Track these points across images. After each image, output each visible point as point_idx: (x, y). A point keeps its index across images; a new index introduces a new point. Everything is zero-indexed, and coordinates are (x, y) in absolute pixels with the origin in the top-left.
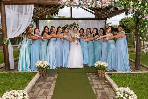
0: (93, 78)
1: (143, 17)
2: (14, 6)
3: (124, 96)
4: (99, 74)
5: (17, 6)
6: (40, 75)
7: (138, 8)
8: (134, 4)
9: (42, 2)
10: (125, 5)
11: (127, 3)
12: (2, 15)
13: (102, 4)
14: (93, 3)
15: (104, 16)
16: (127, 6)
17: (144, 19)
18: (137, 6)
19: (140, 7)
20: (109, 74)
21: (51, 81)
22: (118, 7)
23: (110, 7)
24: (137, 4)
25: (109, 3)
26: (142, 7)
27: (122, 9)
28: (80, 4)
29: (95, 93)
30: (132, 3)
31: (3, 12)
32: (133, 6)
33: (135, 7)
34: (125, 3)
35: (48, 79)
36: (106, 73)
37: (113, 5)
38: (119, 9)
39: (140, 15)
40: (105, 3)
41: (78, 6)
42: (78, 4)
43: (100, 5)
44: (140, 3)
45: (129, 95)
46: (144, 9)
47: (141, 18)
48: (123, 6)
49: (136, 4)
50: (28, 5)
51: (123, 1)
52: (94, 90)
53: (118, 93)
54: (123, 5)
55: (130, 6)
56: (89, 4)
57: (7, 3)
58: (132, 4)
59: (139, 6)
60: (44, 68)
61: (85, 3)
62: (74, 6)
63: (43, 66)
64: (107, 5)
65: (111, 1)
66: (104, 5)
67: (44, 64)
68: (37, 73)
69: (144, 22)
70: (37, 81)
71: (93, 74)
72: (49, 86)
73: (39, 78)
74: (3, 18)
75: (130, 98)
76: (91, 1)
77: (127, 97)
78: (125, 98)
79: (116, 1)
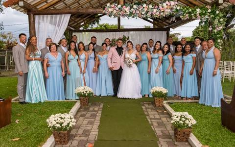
0: (149, 108)
1: (215, 28)
2: (45, 16)
3: (180, 120)
4: (156, 103)
5: (49, 16)
6: (81, 104)
7: (206, 17)
8: (202, 13)
9: (82, 11)
10: (190, 13)
11: (193, 11)
12: (31, 28)
13: (160, 13)
14: (147, 12)
15: (166, 26)
16: (192, 15)
17: (215, 31)
18: (205, 14)
19: (209, 16)
20: (169, 103)
21: (95, 111)
22: (181, 17)
23: (171, 16)
24: (206, 12)
25: (169, 11)
26: (212, 16)
27: (185, 19)
28: (131, 13)
29: (150, 123)
30: (198, 10)
31: (32, 25)
32: (201, 14)
33: (203, 16)
34: (190, 10)
35: (91, 109)
36: (165, 102)
37: (175, 14)
38: (182, 19)
39: (211, 26)
40: (163, 12)
41: (129, 16)
42: (129, 13)
43: (158, 13)
44: (209, 11)
45: (186, 119)
46: (215, 18)
47: (212, 30)
48: (188, 15)
49: (204, 12)
50: (63, 15)
51: (187, 9)
52: (149, 120)
53: (174, 118)
54: (187, 13)
55: (196, 15)
56: (143, 13)
58: (198, 13)
59: (208, 14)
60: (87, 95)
61: (138, 12)
62: (123, 16)
63: (85, 92)
64: (167, 14)
65: (172, 9)
66: (162, 14)
67: (86, 90)
68: (76, 102)
69: (215, 35)
70: (78, 111)
71: (149, 104)
72: (94, 116)
73: (80, 108)
74: (32, 32)
75: (187, 122)
76: (146, 9)
77: (184, 121)
78: (181, 122)
79: (178, 8)
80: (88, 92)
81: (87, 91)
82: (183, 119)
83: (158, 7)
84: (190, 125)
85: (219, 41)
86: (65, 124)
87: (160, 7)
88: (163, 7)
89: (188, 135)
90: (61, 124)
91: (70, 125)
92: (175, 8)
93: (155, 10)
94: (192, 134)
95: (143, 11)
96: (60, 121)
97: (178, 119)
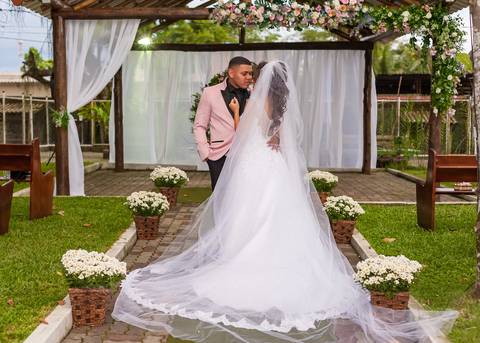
1: (442, 52)
7: (423, 28)
8: (413, 20)
10: (389, 21)
11: (395, 15)
13: (326, 20)
14: (301, 18)
16: (395, 23)
17: (443, 57)
18: (420, 23)
19: (430, 26)
22: (372, 27)
24: (421, 19)
25: (346, 15)
26: (435, 26)
27: (380, 32)
28: (268, 19)
30: (406, 15)
32: (411, 23)
33: (415, 27)
34: (390, 14)
37: (358, 21)
38: (374, 31)
40: (333, 17)
41: (262, 25)
42: (262, 20)
44: (429, 16)
45: (346, 204)
46: (441, 31)
47: (437, 56)
48: (385, 24)
49: (418, 18)
50: (124, 22)
51: (384, 12)
54: (382, 21)
55: (401, 23)
56: (292, 20)
57: (72, 14)
58: (405, 20)
59: (427, 23)
60: (175, 182)
61: (281, 18)
62: (251, 25)
63: (171, 177)
64: (341, 21)
65: (351, 12)
66: (330, 21)
67: (173, 174)
69: (443, 65)
75: (347, 208)
76: (296, 13)
77: (342, 208)
78: (337, 208)
79: (365, 10)
80: (178, 177)
81: (175, 176)
82: (341, 205)
83: (323, 8)
84: (350, 214)
85: (450, 77)
86: (155, 204)
87: (327, 8)
88: (332, 8)
89: (350, 232)
90: (150, 203)
91: (163, 207)
92: (357, 9)
93: (316, 15)
94: (355, 230)
95: (292, 16)
96: (147, 199)
97: (333, 206)
